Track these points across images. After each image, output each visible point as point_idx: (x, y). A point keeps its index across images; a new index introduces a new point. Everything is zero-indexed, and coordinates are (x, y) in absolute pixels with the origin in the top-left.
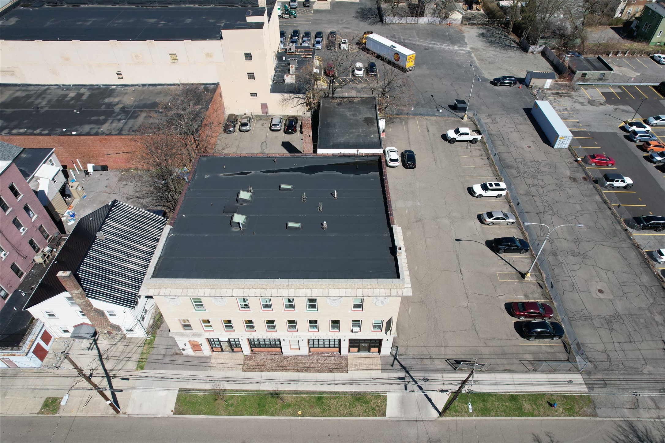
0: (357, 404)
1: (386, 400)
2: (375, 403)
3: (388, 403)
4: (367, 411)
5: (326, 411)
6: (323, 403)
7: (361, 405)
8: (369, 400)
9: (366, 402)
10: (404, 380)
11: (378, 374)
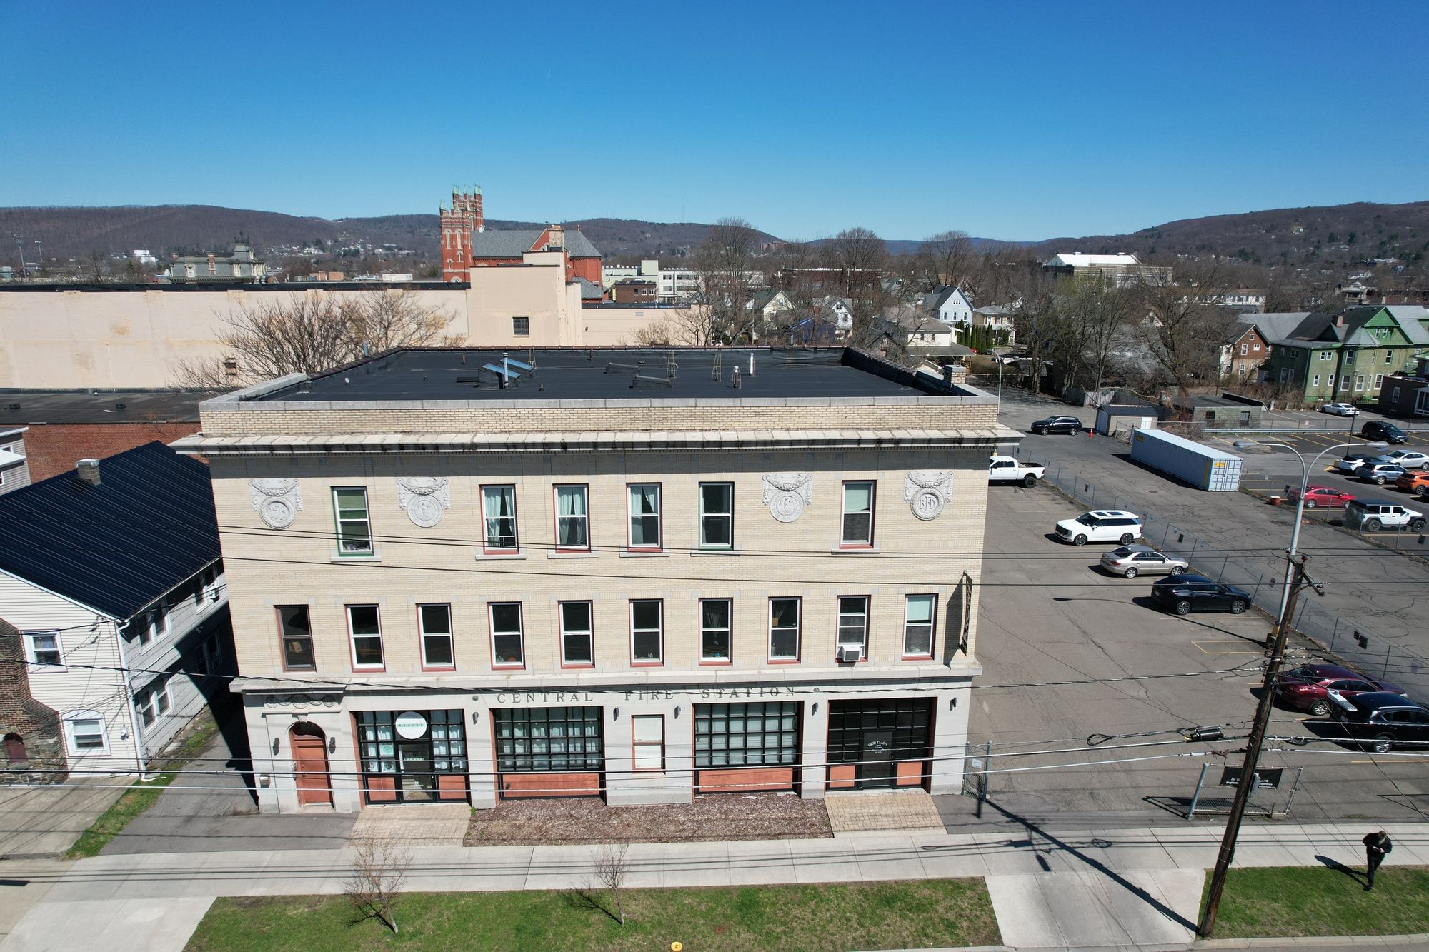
0: (886, 913)
1: (989, 902)
2: (951, 908)
3: (996, 906)
4: (929, 931)
5: (778, 938)
6: (761, 915)
7: (903, 917)
8: (926, 902)
9: (919, 908)
10: (1030, 848)
11: (939, 836)
